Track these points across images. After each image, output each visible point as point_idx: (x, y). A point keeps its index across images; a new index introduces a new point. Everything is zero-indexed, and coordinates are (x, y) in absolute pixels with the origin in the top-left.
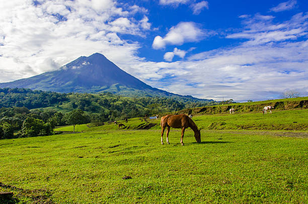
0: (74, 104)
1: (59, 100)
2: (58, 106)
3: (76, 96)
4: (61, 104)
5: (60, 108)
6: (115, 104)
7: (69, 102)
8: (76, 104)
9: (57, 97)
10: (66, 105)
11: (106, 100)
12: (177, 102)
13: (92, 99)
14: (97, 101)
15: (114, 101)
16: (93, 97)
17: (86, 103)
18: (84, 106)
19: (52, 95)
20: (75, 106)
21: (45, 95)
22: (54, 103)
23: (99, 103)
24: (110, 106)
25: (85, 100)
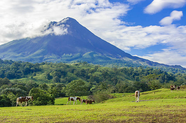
0: (48, 75)
1: (33, 71)
2: (32, 77)
3: (50, 66)
4: (35, 75)
5: (34, 79)
6: (93, 75)
7: (43, 72)
8: (51, 74)
9: (30, 68)
10: (40, 76)
11: (83, 71)
12: (166, 73)
13: (68, 69)
14: (73, 72)
15: (93, 72)
16: (68, 66)
17: (62, 73)
18: (60, 77)
19: (25, 65)
20: (50, 77)
21: (18, 65)
22: (27, 74)
23: (76, 74)
24: (88, 77)
25: (60, 71)
